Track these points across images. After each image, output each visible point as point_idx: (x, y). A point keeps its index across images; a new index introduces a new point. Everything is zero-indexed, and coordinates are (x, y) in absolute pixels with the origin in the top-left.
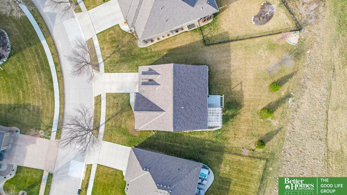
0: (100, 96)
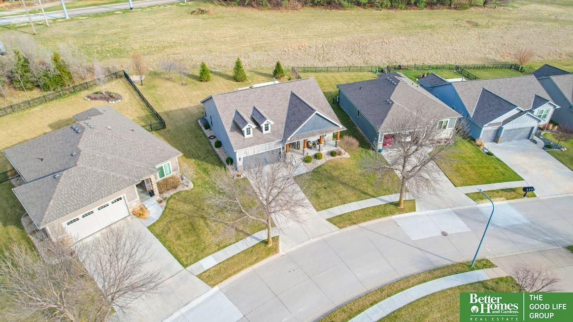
0: (330, 220)
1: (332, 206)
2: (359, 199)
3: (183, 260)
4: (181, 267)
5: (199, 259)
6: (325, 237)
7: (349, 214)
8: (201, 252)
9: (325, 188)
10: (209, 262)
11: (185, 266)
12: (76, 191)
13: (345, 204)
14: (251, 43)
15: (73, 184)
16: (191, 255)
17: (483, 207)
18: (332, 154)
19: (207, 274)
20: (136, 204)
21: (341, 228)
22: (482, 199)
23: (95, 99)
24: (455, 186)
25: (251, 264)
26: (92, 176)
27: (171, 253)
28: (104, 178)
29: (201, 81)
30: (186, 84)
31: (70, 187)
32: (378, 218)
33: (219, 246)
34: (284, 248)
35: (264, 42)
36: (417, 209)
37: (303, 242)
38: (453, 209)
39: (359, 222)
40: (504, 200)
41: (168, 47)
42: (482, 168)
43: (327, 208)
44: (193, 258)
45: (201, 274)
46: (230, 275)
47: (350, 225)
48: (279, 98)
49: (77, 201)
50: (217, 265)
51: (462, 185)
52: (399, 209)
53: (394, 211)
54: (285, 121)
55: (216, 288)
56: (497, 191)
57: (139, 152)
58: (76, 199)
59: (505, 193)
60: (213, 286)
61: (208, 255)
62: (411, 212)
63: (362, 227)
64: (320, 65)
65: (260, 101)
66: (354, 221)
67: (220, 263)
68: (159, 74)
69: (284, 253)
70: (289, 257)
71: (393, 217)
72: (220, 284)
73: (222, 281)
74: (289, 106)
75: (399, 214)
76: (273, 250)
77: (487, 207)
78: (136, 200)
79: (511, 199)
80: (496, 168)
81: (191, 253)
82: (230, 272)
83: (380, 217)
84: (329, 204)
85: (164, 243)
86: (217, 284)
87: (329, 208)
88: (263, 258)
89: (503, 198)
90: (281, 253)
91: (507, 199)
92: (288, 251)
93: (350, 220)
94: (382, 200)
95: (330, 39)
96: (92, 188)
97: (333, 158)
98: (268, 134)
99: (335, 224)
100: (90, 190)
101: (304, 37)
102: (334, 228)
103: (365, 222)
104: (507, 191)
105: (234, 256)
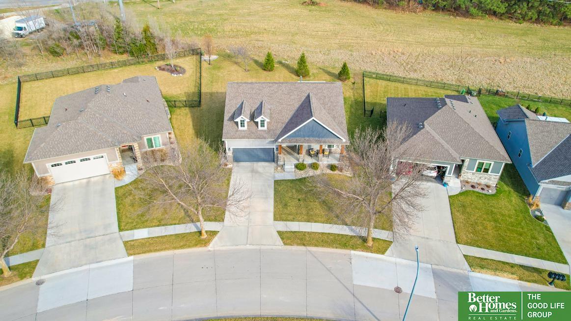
0: (280, 233)
1: (293, 220)
2: (328, 221)
3: (123, 224)
4: (117, 229)
5: (136, 228)
6: (263, 247)
7: (304, 233)
8: (141, 222)
9: (299, 200)
10: (141, 234)
11: (121, 230)
12: (65, 140)
13: (308, 222)
14: (341, 41)
15: (66, 134)
16: (132, 223)
17: (476, 277)
18: (332, 167)
19: (132, 243)
20: (116, 165)
21: (285, 244)
22: (482, 267)
23: (163, 70)
24: (457, 242)
25: (175, 248)
26: (84, 131)
27: (118, 215)
28: (92, 135)
29: (264, 70)
30: (248, 70)
31: (63, 135)
32: (333, 248)
33: (160, 222)
34: (215, 245)
35: (356, 41)
36: (388, 252)
37: (237, 245)
38: (433, 266)
39: (309, 245)
40: (514, 279)
41: (256, 33)
42: (512, 231)
43: (286, 220)
44: (132, 225)
45: (127, 242)
46: (150, 251)
47: (298, 244)
48: (292, 97)
49: (62, 149)
50: (147, 238)
51: (467, 244)
52: (365, 246)
53: (358, 246)
54: (286, 122)
55: (132, 258)
56: (512, 266)
57: (135, 120)
58: (62, 147)
59: (522, 271)
60: (129, 255)
61: (146, 227)
62: (377, 253)
63: (309, 251)
64: (401, 74)
65: (271, 97)
66: (305, 242)
67: (149, 238)
68: (232, 57)
69: (211, 249)
70: (214, 255)
71: (353, 252)
72: (138, 256)
73: (140, 254)
74: (299, 108)
75: (362, 251)
76: (203, 242)
77: (483, 279)
78: (117, 161)
79: (526, 281)
80: (534, 238)
81: (133, 220)
82: (152, 249)
83: (336, 248)
84: (291, 217)
85: (118, 204)
86: (135, 254)
87: (289, 221)
88: (189, 247)
89: (515, 276)
90: (209, 248)
91: (520, 279)
92: (217, 248)
93: (302, 239)
94: (352, 230)
95: (432, 49)
96: (79, 141)
97: (331, 172)
98: (262, 131)
99: (282, 239)
100: (77, 142)
101: (403, 42)
102: (279, 241)
103: (317, 248)
104: (527, 270)
105: (166, 236)
